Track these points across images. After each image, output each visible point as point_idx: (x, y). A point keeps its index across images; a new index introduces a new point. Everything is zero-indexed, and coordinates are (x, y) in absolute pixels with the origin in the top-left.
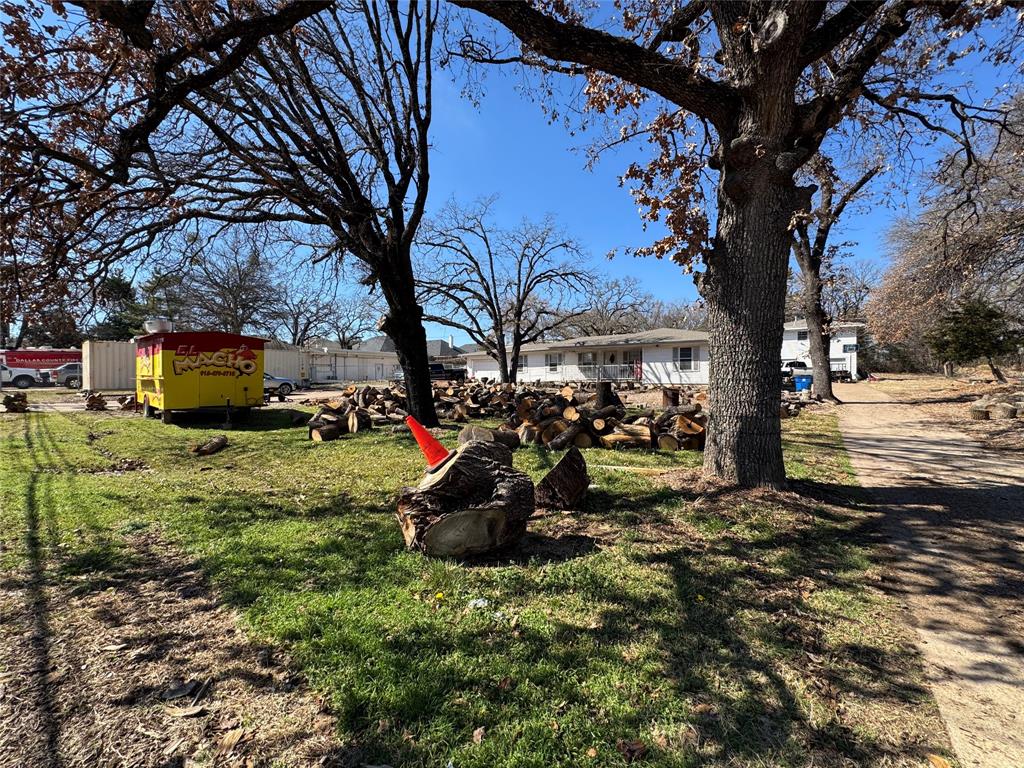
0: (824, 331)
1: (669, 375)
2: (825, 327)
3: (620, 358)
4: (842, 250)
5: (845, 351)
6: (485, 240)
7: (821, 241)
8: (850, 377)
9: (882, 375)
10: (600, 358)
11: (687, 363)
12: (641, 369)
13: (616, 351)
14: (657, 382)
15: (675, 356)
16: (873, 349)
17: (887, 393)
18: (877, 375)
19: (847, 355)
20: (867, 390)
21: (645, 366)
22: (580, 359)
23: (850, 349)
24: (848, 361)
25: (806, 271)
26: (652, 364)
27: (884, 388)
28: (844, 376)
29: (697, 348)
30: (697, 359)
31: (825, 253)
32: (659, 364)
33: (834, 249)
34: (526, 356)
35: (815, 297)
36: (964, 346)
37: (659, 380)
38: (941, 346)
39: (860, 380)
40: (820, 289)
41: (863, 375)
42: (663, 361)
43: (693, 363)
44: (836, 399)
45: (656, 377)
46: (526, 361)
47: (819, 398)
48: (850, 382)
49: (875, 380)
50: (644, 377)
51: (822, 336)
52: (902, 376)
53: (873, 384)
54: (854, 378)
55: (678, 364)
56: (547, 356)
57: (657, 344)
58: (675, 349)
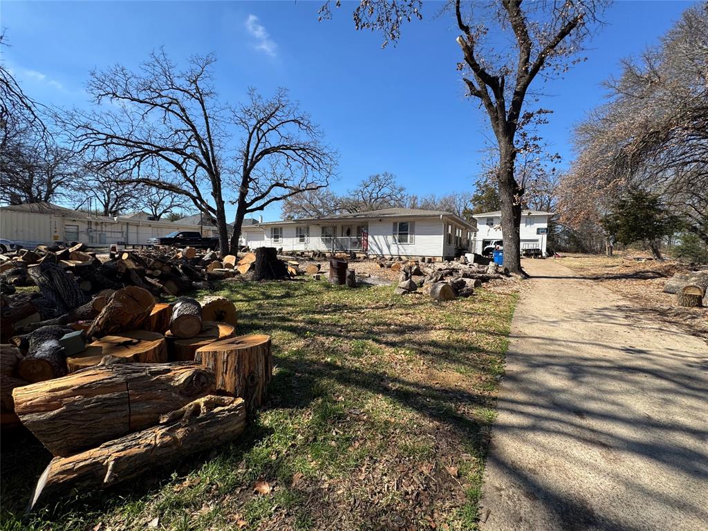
0: (515, 202)
1: (389, 247)
2: (516, 196)
3: (354, 231)
4: (536, 117)
5: (538, 233)
6: (202, 103)
7: (517, 105)
8: (541, 254)
9: (564, 254)
10: (339, 231)
11: (403, 237)
12: (367, 241)
13: (351, 225)
14: (379, 253)
15: (395, 230)
16: (558, 235)
17: (569, 267)
18: (560, 254)
19: (539, 237)
20: (553, 265)
21: (370, 238)
22: (323, 232)
23: (542, 232)
24: (540, 242)
25: (501, 137)
26: (376, 237)
27: (566, 263)
28: (536, 254)
29: (413, 223)
30: (413, 233)
31: (520, 120)
32: (381, 237)
33: (528, 116)
34: (281, 229)
35: (508, 165)
36: (633, 229)
37: (381, 251)
38: (612, 229)
39: (548, 256)
40: (513, 156)
41: (550, 253)
42: (385, 234)
43: (409, 236)
44: (524, 273)
45: (379, 248)
46: (281, 233)
47: (506, 273)
48: (541, 258)
49: (559, 257)
50: (369, 248)
51: (513, 207)
52: (577, 255)
53: (557, 260)
54: (544, 255)
55: (397, 237)
56: (297, 228)
57: (381, 219)
58: (395, 224)
